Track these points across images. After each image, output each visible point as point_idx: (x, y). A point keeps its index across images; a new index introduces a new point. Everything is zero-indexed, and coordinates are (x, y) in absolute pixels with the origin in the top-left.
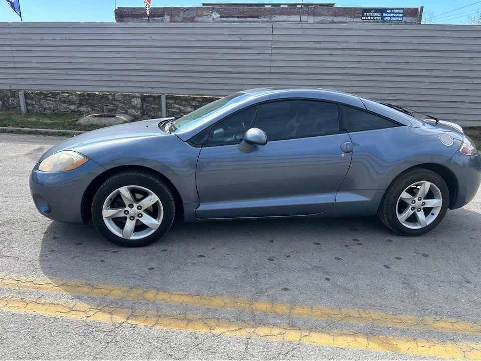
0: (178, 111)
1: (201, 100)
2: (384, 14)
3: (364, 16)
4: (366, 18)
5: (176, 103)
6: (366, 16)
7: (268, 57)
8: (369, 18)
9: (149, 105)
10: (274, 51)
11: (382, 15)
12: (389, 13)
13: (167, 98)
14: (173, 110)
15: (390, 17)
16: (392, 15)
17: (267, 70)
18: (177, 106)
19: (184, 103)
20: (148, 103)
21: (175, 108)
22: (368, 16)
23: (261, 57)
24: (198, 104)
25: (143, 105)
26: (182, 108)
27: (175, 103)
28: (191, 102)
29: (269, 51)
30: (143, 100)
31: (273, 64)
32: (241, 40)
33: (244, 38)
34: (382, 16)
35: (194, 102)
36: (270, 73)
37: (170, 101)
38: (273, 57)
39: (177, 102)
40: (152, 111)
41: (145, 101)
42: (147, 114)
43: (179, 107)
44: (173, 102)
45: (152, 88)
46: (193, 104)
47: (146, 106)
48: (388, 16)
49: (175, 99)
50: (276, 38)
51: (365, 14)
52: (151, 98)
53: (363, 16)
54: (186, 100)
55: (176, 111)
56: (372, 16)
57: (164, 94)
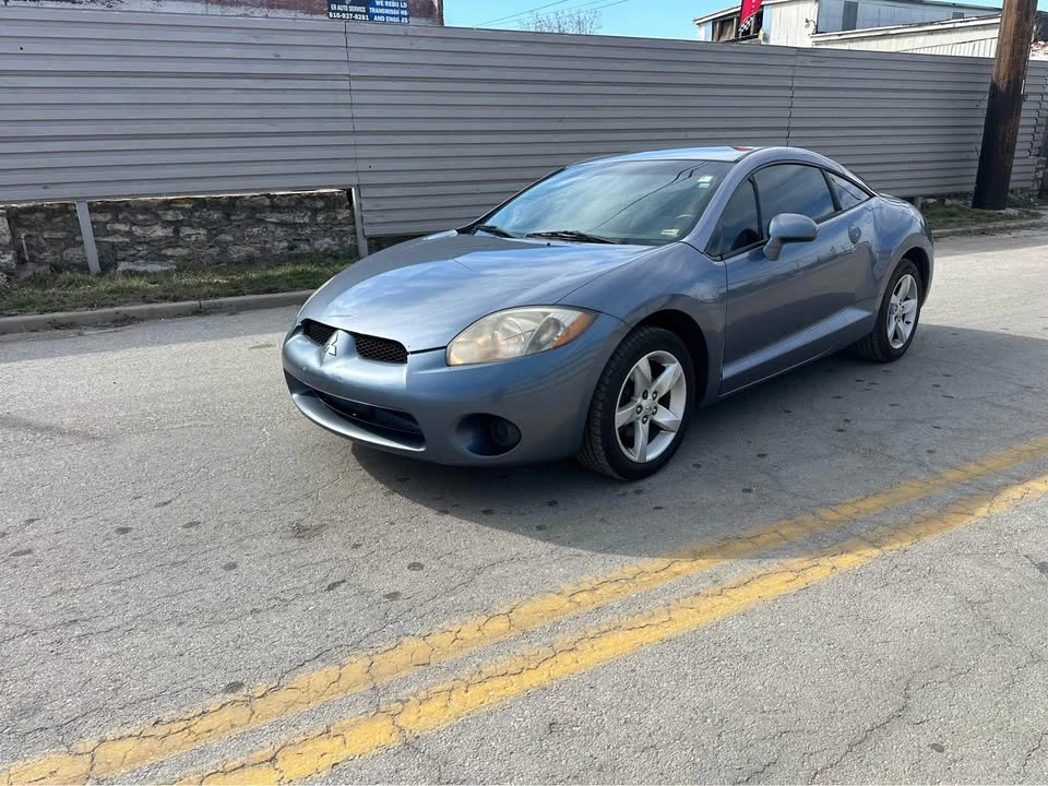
0: (128, 240)
1: (187, 206)
2: (373, 10)
3: (333, 11)
4: (338, 15)
5: (118, 221)
6: (336, 11)
7: (345, 98)
8: (344, 16)
9: (34, 233)
10: (355, 85)
11: (367, 10)
12: (380, 7)
13: (93, 209)
14: (110, 239)
15: (385, 15)
16: (387, 11)
17: (348, 126)
18: (123, 227)
19: (140, 217)
20: (29, 227)
21: (115, 232)
22: (341, 12)
23: (331, 98)
24: (181, 217)
25: (13, 234)
26: (138, 231)
27: (116, 220)
28: (160, 212)
29: (345, 85)
30: (13, 223)
31: (357, 112)
32: (277, 59)
33: (285, 54)
34: (367, 12)
35: (171, 212)
36: (354, 133)
37: (100, 217)
38: (357, 99)
39: (121, 217)
40: (44, 250)
41: (20, 225)
42: (32, 258)
43: (127, 229)
44: (109, 217)
45: (45, 186)
46: (169, 218)
47: (26, 237)
48: (380, 15)
49: (114, 209)
50: (354, 56)
51: (334, 7)
52: (38, 215)
53: (330, 10)
54: (146, 208)
55: (121, 240)
56: (349, 12)
57: (80, 199)
